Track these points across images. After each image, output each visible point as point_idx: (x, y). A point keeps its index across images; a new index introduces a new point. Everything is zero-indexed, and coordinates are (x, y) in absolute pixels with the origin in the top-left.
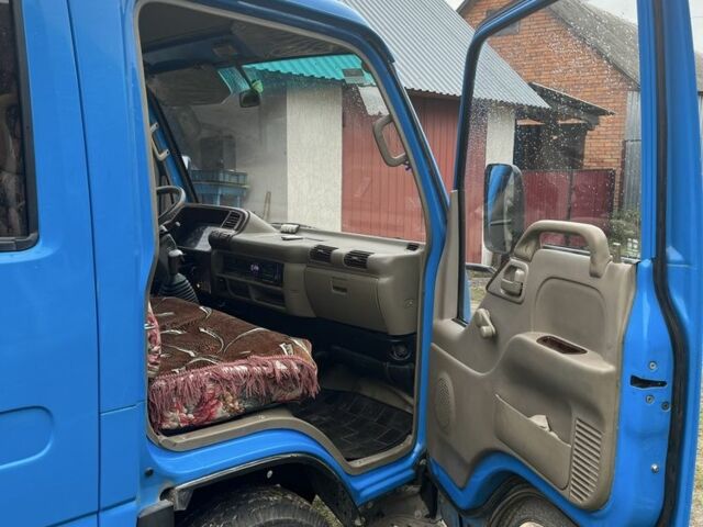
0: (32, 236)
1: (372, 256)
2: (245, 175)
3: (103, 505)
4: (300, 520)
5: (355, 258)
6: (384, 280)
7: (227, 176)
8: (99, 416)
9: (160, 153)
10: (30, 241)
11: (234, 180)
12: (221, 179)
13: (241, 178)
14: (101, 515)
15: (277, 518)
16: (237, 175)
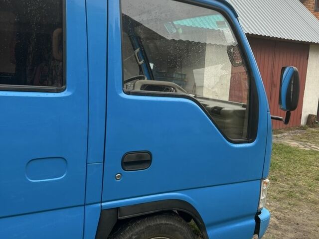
0: (64, 87)
1: (223, 109)
2: (185, 75)
3: (87, 202)
4: (177, 225)
5: (215, 110)
6: (228, 121)
7: (177, 75)
8: (87, 165)
9: (140, 61)
10: (62, 89)
11: (180, 77)
12: (174, 76)
13: (183, 76)
14: (86, 207)
15: (165, 222)
16: (182, 75)
